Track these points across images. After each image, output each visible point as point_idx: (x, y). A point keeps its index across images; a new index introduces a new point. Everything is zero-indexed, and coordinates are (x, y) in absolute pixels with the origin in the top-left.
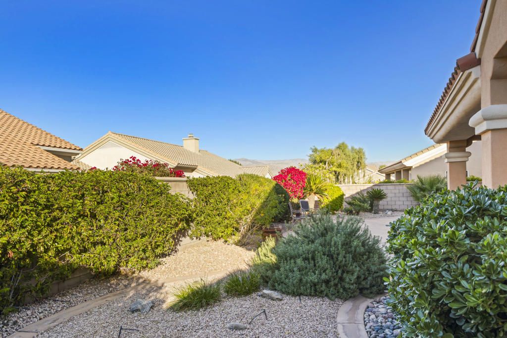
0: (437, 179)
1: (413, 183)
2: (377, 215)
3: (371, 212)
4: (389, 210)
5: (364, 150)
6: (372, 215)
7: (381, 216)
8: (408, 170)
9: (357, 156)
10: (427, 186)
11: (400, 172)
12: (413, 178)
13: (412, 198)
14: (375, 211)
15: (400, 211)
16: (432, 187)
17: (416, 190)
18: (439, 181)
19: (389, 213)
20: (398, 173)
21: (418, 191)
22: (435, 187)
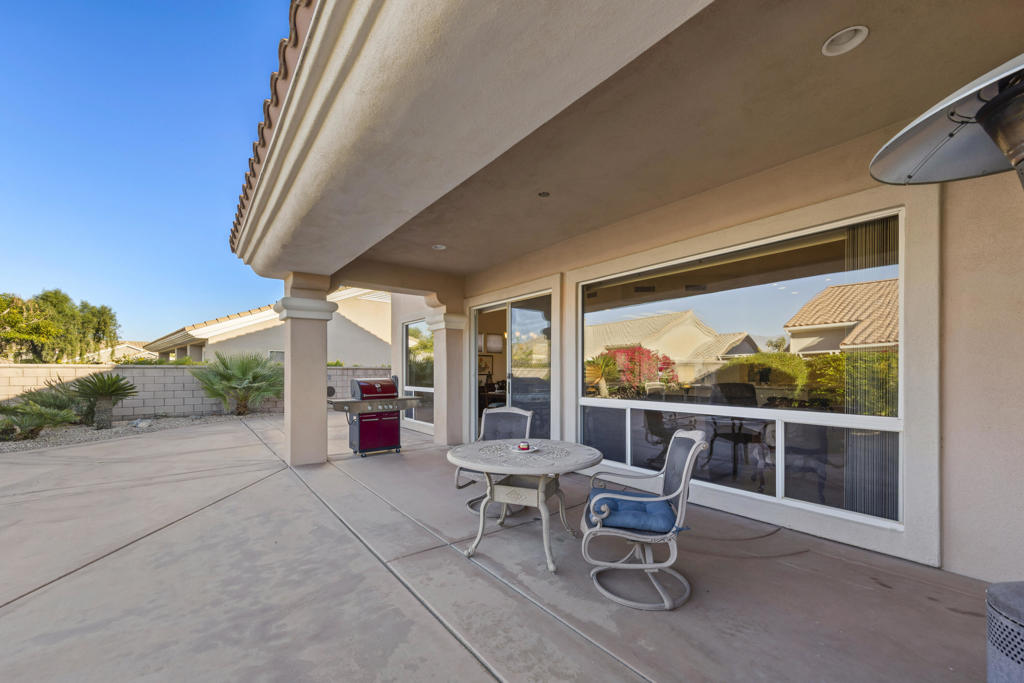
0: (256, 360)
1: (206, 366)
2: (104, 431)
3: (88, 425)
4: (145, 417)
5: (112, 311)
6: (90, 432)
7: (116, 433)
8: (200, 345)
9: (95, 320)
10: (236, 372)
11: (185, 349)
12: (209, 358)
13: (202, 393)
14: (99, 423)
15: (175, 417)
16: (244, 373)
17: (211, 377)
18: (258, 364)
19: (143, 424)
20: (182, 350)
21: (216, 380)
22: (251, 374)
